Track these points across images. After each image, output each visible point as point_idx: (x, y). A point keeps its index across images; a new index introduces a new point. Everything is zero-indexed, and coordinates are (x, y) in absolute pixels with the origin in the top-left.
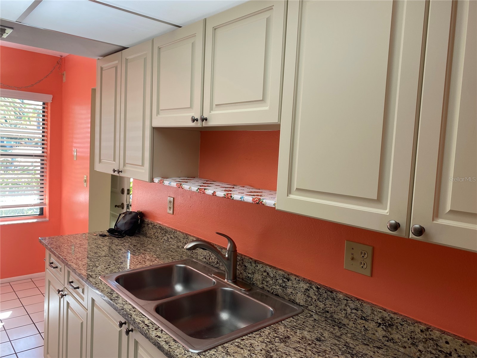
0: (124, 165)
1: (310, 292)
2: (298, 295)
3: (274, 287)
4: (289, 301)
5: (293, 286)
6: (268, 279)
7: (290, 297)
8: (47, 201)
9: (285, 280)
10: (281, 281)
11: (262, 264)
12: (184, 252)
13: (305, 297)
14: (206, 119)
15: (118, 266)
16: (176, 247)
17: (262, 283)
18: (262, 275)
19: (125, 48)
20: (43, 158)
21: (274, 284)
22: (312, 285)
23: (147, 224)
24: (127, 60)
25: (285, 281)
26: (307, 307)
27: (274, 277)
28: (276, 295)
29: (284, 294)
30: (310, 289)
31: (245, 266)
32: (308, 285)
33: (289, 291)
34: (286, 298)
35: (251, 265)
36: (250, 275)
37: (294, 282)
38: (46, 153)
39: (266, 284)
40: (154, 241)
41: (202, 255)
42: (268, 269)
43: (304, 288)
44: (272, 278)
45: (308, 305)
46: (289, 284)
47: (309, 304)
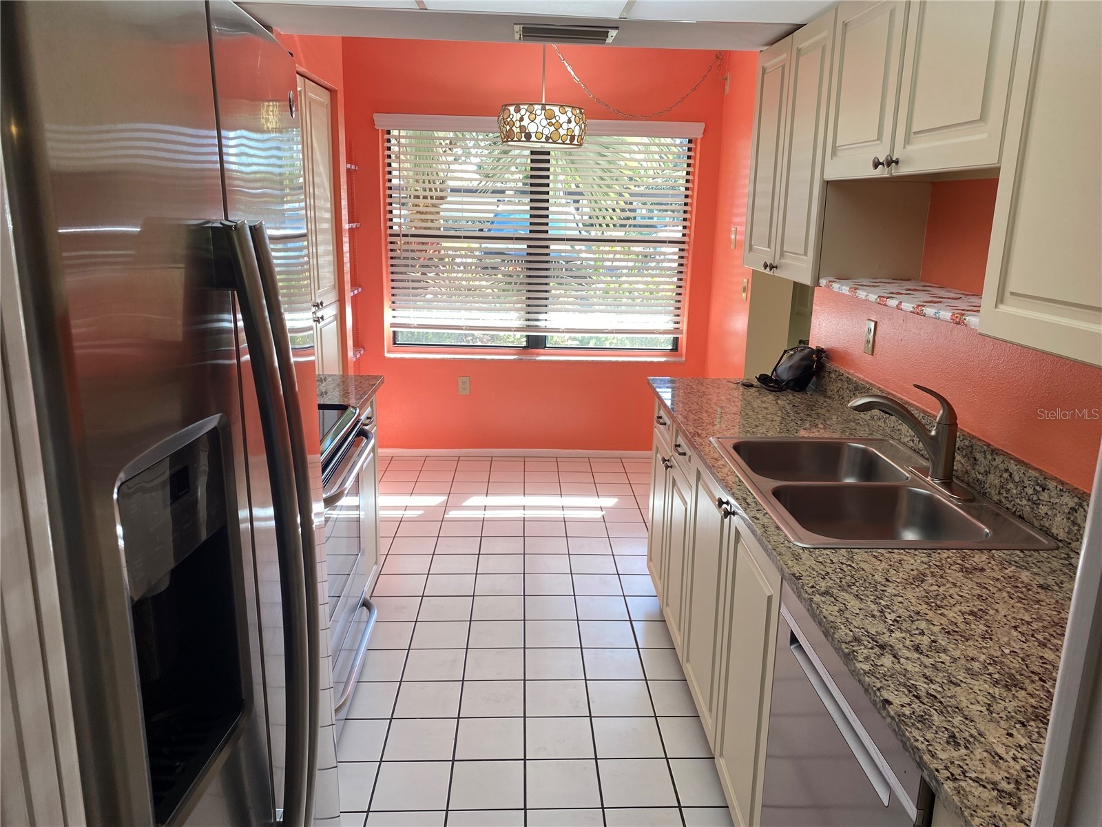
0: (782, 255)
1: (1077, 515)
2: (1056, 519)
3: (1018, 501)
4: (1040, 529)
5: (1050, 502)
6: (1011, 485)
7: (1042, 522)
8: (684, 326)
9: (1038, 488)
10: (1030, 491)
11: (1004, 455)
12: (881, 428)
13: (1068, 524)
14: (897, 162)
15: (749, 429)
16: (869, 417)
17: (999, 493)
18: (1001, 476)
19: (799, 27)
20: (682, 246)
21: (1019, 496)
22: (1083, 501)
23: (829, 372)
24: (799, 50)
25: (1037, 491)
26: (1070, 544)
27: (1020, 481)
28: (1020, 517)
29: (1034, 517)
30: (1078, 509)
31: (975, 459)
32: (1076, 500)
33: (1043, 509)
34: (1036, 524)
35: (985, 457)
36: (980, 477)
37: (1052, 494)
38: (689, 236)
39: (1005, 495)
40: (835, 404)
41: (908, 434)
42: (1013, 467)
43: (1069, 506)
44: (1016, 484)
45: (1072, 539)
46: (1045, 496)
47: (1074, 538)
